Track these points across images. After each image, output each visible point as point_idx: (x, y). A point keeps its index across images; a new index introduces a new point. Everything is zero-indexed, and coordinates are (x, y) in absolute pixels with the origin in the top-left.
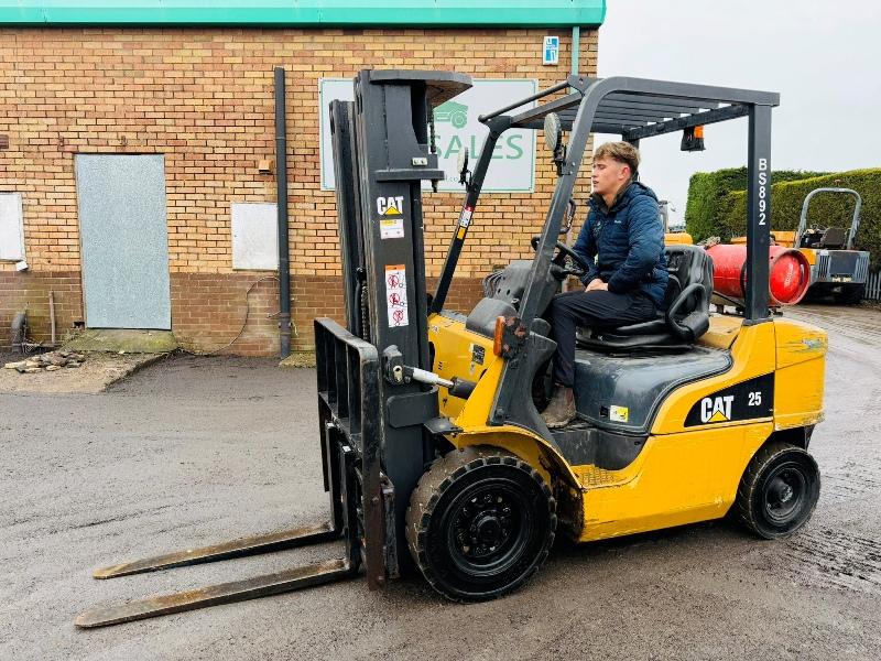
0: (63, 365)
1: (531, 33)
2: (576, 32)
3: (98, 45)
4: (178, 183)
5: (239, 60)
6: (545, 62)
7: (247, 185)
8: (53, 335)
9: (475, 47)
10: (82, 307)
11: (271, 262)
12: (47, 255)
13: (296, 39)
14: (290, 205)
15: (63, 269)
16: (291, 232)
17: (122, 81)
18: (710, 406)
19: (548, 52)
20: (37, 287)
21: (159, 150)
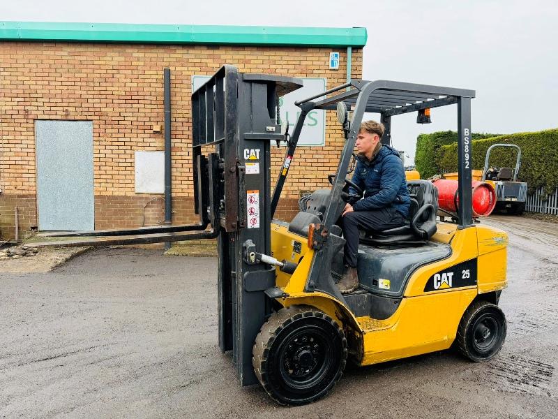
0: (24, 255)
1: (322, 51)
2: (349, 50)
3: (52, 53)
4: (101, 139)
5: (142, 63)
6: (331, 68)
7: (145, 140)
8: (16, 235)
9: (288, 58)
10: (36, 217)
11: (160, 188)
12: (14, 183)
13: (178, 51)
14: (173, 153)
15: (24, 192)
16: (174, 170)
17: (67, 75)
18: (439, 279)
19: (332, 62)
20: (6, 204)
21: (89, 118)
